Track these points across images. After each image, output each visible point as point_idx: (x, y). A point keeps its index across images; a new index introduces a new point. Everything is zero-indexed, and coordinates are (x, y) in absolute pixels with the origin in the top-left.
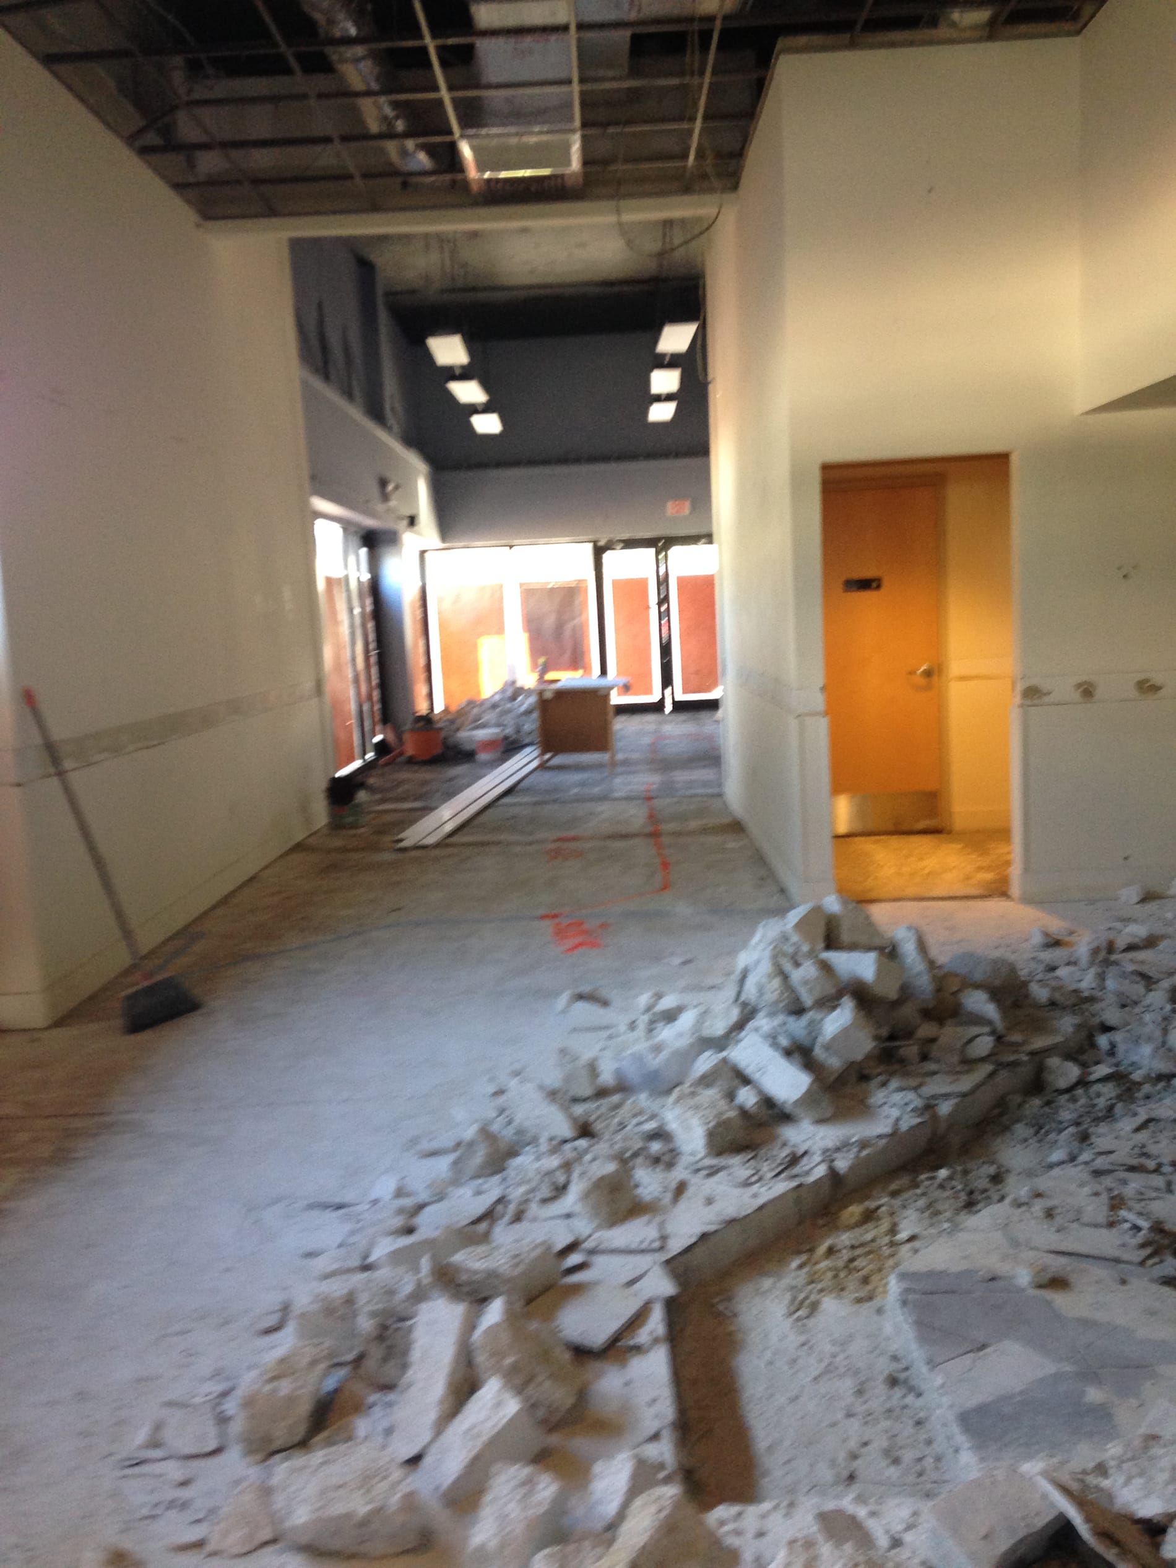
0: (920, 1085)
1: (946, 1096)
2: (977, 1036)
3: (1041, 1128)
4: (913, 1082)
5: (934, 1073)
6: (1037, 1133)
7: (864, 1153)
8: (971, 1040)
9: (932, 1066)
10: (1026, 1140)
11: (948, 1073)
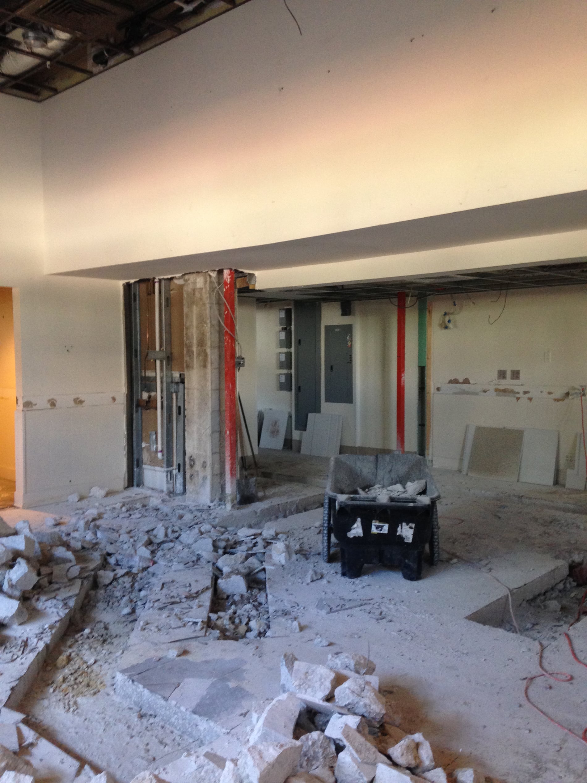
0: (57, 595)
1: (70, 597)
2: (70, 568)
3: (109, 602)
4: (53, 595)
5: (58, 589)
6: (108, 605)
7: (53, 631)
8: (68, 570)
9: (56, 586)
10: (105, 609)
11: (65, 587)
